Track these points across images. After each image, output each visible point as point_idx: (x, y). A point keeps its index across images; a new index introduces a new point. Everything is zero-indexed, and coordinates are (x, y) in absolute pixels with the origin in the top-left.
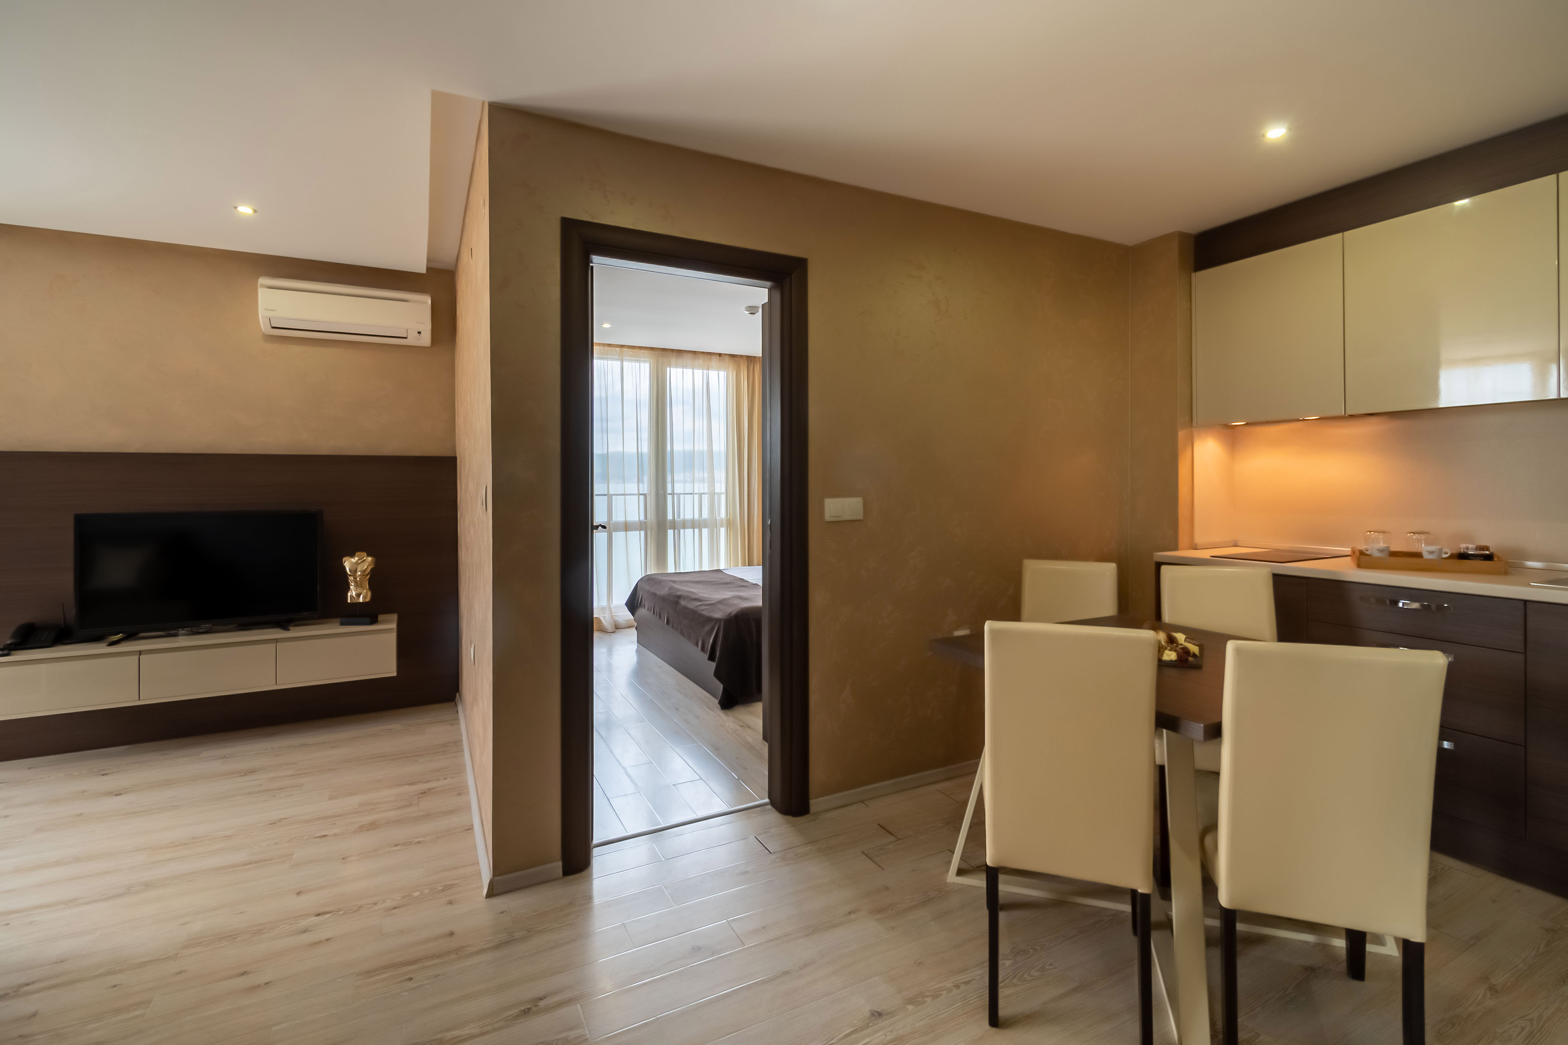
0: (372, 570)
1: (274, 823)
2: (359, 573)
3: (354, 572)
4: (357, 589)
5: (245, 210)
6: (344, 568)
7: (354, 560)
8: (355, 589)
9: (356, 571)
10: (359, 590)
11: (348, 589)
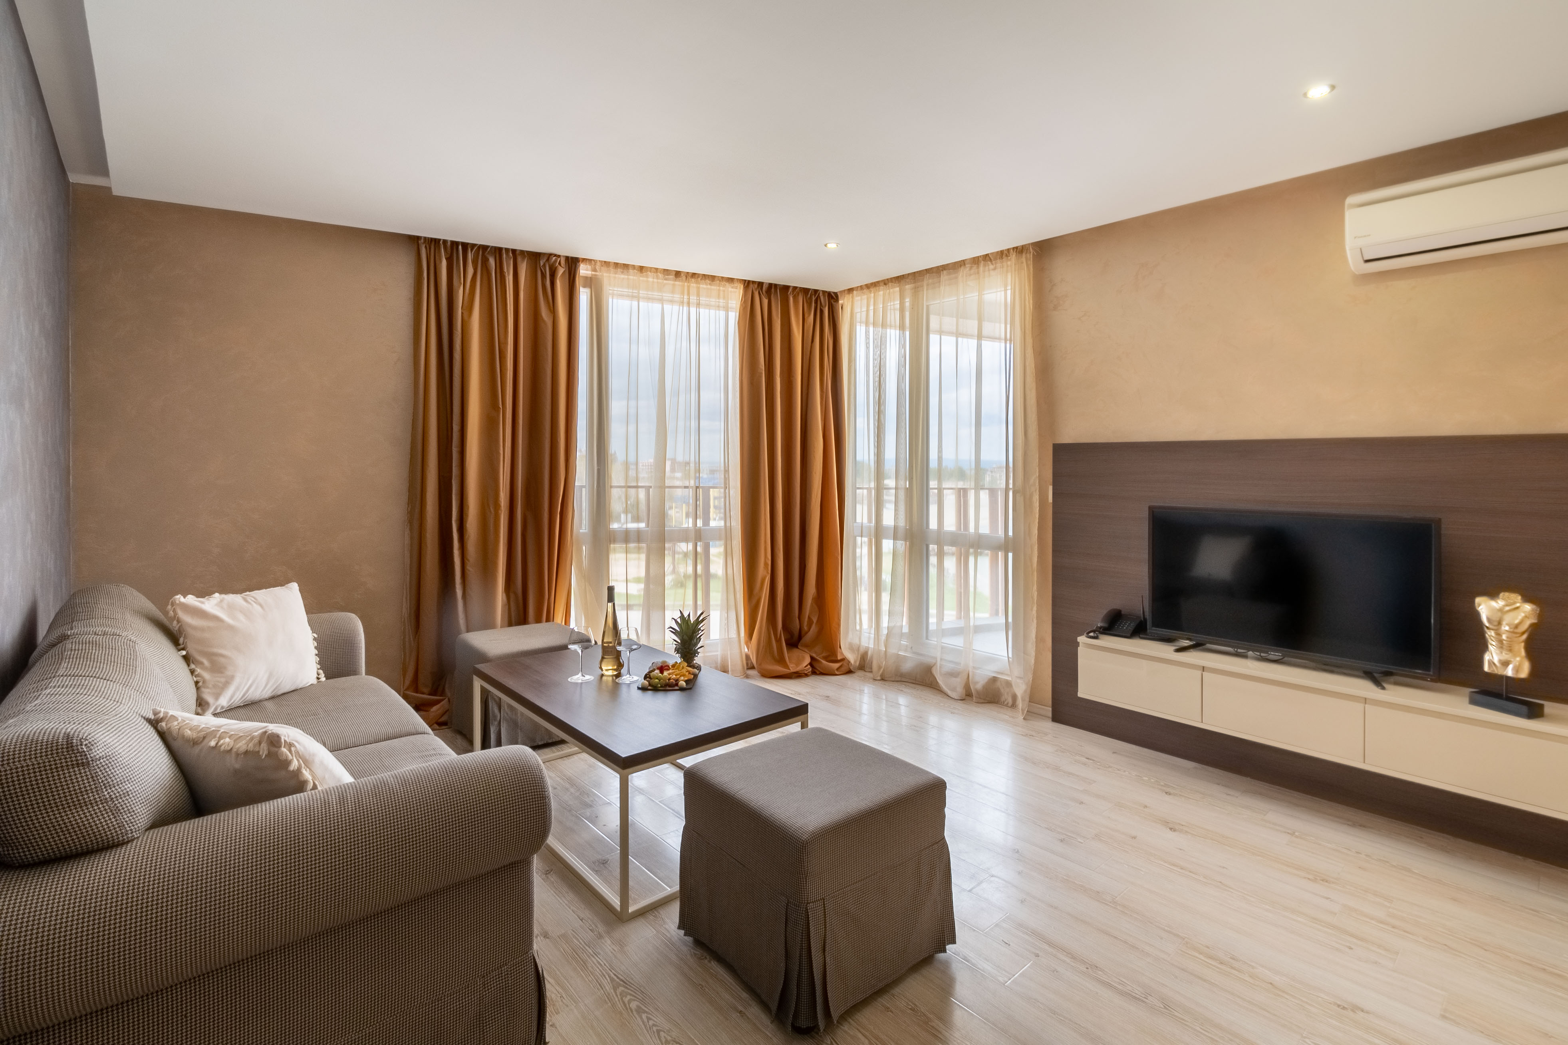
0: (1532, 625)
1: (1344, 1008)
2: (1507, 628)
3: (1496, 623)
4: (1502, 653)
5: (1318, 92)
6: (1477, 615)
7: (1498, 604)
8: (1498, 652)
9: (1499, 623)
10: (1505, 656)
11: (1485, 647)
